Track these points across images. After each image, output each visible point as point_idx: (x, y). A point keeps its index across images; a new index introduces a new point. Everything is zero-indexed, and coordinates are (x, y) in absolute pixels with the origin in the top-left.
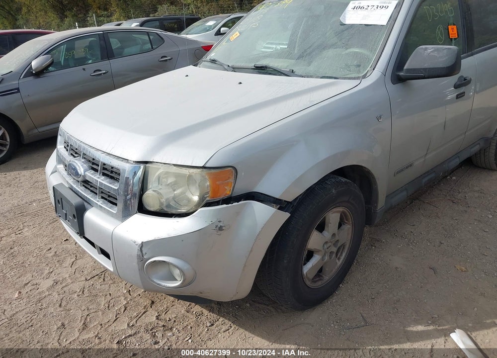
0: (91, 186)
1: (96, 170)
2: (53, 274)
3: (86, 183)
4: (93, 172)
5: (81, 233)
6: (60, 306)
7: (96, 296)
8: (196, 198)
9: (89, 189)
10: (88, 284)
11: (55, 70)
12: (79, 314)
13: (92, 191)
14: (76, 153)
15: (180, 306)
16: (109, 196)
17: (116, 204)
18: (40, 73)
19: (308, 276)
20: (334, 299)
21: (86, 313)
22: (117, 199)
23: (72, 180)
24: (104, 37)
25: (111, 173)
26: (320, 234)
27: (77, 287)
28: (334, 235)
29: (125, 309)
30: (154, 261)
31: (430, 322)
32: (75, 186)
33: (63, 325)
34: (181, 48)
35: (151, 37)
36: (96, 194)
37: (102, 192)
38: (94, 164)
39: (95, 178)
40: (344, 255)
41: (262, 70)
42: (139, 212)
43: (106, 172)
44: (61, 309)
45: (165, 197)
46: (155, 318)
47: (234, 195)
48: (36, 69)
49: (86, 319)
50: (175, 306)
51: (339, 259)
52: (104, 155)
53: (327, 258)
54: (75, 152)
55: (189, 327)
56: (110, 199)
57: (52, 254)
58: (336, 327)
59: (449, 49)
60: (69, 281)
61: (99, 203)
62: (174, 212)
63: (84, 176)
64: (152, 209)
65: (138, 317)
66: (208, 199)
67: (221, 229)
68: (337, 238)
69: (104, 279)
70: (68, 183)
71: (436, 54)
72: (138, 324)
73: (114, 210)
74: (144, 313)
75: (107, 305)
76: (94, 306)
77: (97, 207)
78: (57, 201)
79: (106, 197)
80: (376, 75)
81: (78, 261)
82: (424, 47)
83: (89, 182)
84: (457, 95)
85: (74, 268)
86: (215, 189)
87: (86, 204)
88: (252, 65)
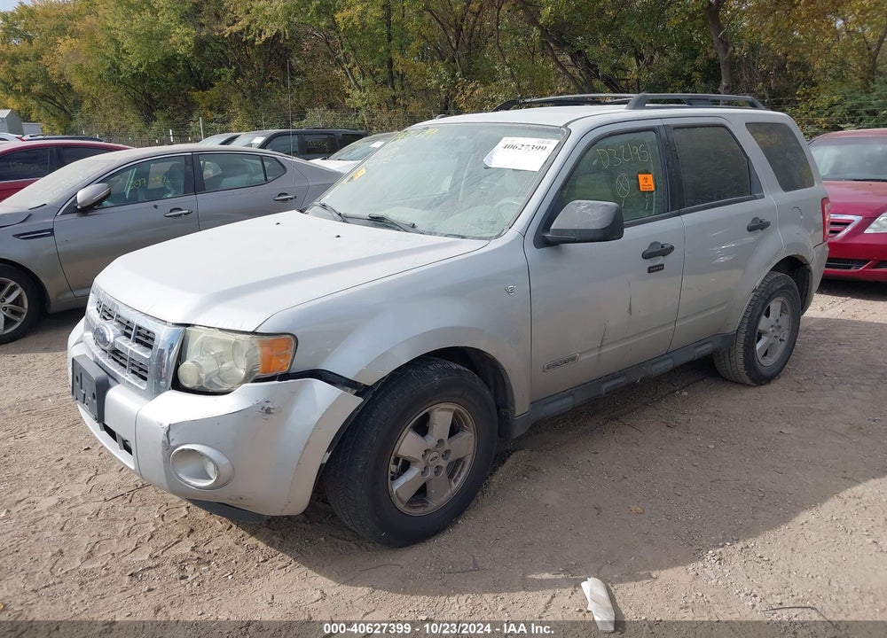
0: (122, 358)
1: (128, 336)
2: (60, 490)
3: (116, 354)
4: (125, 338)
5: (100, 418)
6: (62, 529)
7: (114, 520)
8: (242, 373)
9: (118, 361)
10: (106, 505)
11: (112, 205)
12: (85, 541)
13: (121, 364)
14: (109, 315)
15: (229, 537)
16: (141, 369)
17: (145, 379)
18: (87, 209)
19: (401, 495)
20: (443, 538)
21: (96, 539)
22: (147, 372)
23: (100, 351)
24: (193, 160)
25: (145, 339)
26: (420, 437)
27: (89, 508)
28: (440, 441)
29: (152, 537)
30: (183, 450)
31: (561, 569)
32: (101, 358)
33: (61, 552)
34: (310, 184)
35: (267, 164)
36: (125, 367)
37: (133, 365)
38: (127, 329)
39: (126, 345)
40: (463, 475)
41: (378, 221)
42: (173, 389)
43: (140, 338)
44: (63, 533)
45: (206, 371)
46: (189, 549)
47: (292, 371)
48: (83, 202)
49: (94, 547)
50: (221, 537)
51: (455, 481)
52: (140, 315)
53: (430, 473)
54: (107, 313)
55: (233, 562)
56: (140, 372)
57: (62, 466)
58: (432, 569)
59: (606, 205)
60: (81, 500)
61: (126, 378)
62: (215, 390)
63: (113, 344)
64: (188, 385)
65: (167, 547)
66: (257, 374)
67: (268, 411)
68: (446, 446)
69: (130, 501)
70: (93, 354)
71: (588, 212)
72: (165, 555)
73: (143, 386)
74: (176, 543)
75: (127, 532)
76: (109, 532)
77: (123, 384)
78: (75, 378)
79: (136, 370)
80: (511, 234)
81: (97, 477)
82: (577, 201)
83: (119, 351)
84: (650, 268)
85: (90, 484)
86: (268, 361)
87: (111, 381)
88: (366, 214)
